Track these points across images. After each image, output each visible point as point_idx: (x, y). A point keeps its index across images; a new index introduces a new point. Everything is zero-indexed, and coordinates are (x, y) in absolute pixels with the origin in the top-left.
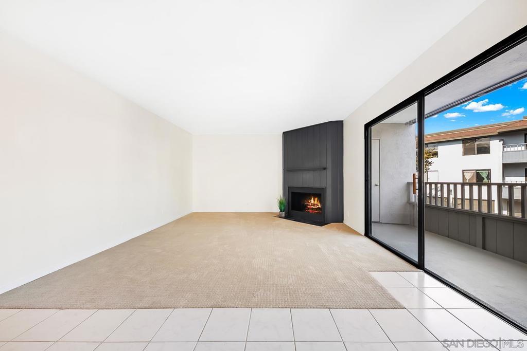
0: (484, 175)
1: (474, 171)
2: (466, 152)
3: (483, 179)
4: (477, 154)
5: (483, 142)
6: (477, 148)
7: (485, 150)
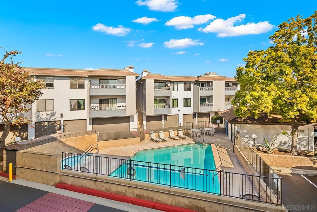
0: (82, 103)
1: (76, 100)
2: (72, 86)
3: (81, 105)
4: (78, 88)
5: (81, 81)
6: (78, 84)
7: (81, 86)
